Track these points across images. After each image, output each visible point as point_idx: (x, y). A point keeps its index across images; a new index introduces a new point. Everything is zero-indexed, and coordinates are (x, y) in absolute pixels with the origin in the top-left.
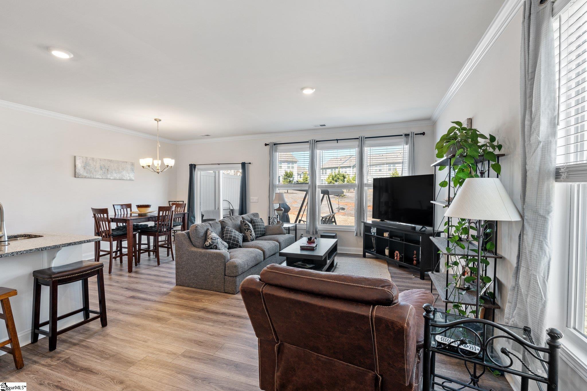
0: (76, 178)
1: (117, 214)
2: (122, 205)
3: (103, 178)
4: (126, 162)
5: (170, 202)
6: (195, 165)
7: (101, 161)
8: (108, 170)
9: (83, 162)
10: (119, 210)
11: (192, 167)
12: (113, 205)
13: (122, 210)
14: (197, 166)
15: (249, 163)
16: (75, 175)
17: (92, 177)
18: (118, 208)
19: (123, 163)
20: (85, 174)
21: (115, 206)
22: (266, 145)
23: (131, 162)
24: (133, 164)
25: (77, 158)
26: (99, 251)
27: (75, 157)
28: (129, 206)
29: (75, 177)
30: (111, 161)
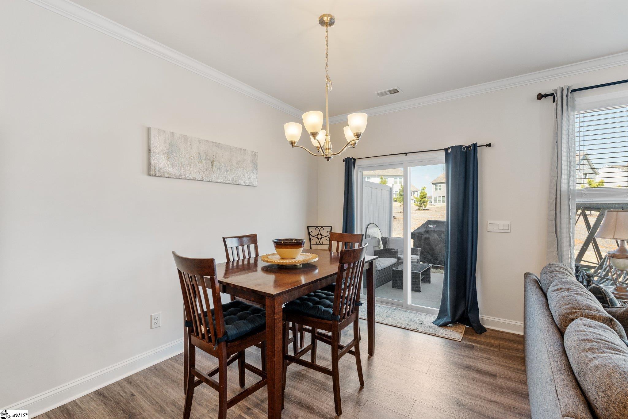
0: (149, 177)
1: (231, 259)
2: (240, 238)
3: (205, 180)
4: (243, 149)
5: (309, 228)
6: (355, 160)
7: (200, 143)
8: (212, 162)
9: (165, 143)
10: (235, 250)
11: (350, 163)
12: (224, 239)
13: (240, 248)
14: (357, 161)
15: (487, 145)
16: (150, 171)
17: (183, 176)
18: (232, 243)
19: (239, 152)
20: (170, 170)
21: (227, 240)
22: (540, 97)
23: (251, 151)
24: (255, 155)
25: (152, 133)
26: (192, 373)
27: (149, 130)
28: (253, 239)
29: (150, 175)
30: (217, 145)
